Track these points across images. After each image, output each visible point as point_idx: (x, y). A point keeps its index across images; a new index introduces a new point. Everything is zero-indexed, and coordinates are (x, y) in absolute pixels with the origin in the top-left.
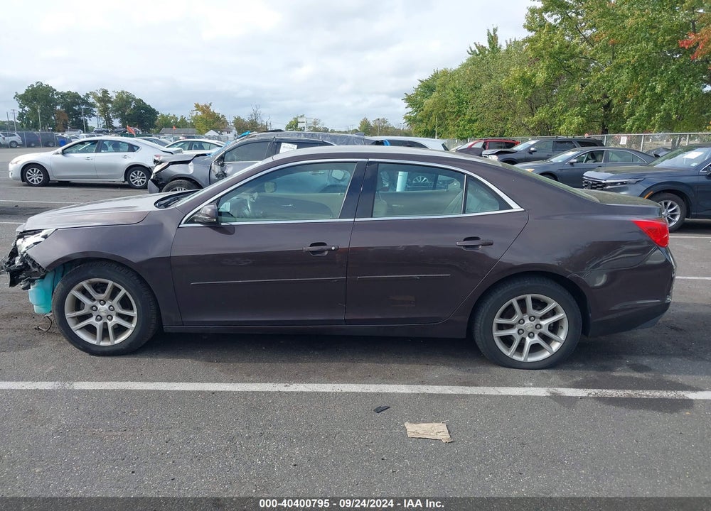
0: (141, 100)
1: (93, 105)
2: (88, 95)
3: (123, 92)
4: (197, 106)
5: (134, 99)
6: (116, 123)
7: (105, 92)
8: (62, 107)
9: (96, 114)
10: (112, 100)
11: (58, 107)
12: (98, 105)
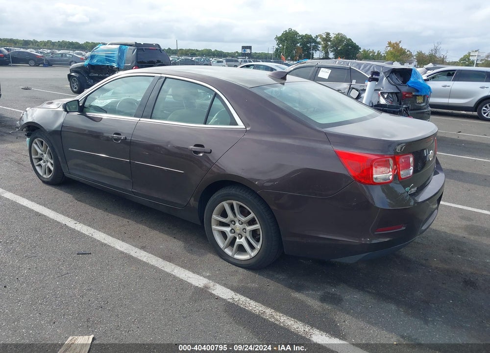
0: (350, 39)
1: (319, 43)
2: (317, 37)
3: (339, 34)
4: (390, 43)
5: (346, 39)
6: (331, 55)
7: (328, 34)
8: (300, 45)
9: (319, 49)
10: (331, 39)
11: (299, 45)
12: (322, 43)
